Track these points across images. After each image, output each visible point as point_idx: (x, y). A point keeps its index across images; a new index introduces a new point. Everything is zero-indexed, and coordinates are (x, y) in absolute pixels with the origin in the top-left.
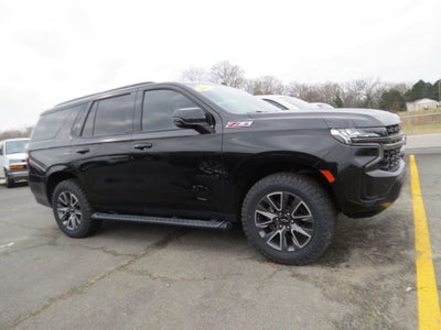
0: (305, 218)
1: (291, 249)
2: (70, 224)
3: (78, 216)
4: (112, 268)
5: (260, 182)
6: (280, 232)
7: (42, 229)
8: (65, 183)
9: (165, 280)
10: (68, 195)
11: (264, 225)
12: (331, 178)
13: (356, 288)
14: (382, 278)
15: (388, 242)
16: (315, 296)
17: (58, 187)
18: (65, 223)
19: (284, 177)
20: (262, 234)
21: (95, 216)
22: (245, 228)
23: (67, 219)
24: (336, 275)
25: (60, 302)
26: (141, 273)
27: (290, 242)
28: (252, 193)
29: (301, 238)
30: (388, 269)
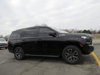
0: (76, 54)
1: (73, 61)
2: (19, 57)
3: (21, 55)
4: (32, 66)
5: (67, 47)
6: (71, 57)
7: (9, 59)
8: (18, 47)
9: (47, 68)
10: (19, 50)
11: (67, 56)
12: (82, 46)
13: (89, 68)
14: (93, 66)
15: (91, 60)
16: (81, 70)
17: (16, 48)
18: (17, 57)
19: (72, 46)
20: (67, 58)
21: (26, 55)
22: (63, 57)
23: (18, 56)
24: (83, 66)
25: (24, 73)
26: (40, 67)
27: (73, 60)
28: (65, 49)
29: (75, 59)
30: (93, 65)
